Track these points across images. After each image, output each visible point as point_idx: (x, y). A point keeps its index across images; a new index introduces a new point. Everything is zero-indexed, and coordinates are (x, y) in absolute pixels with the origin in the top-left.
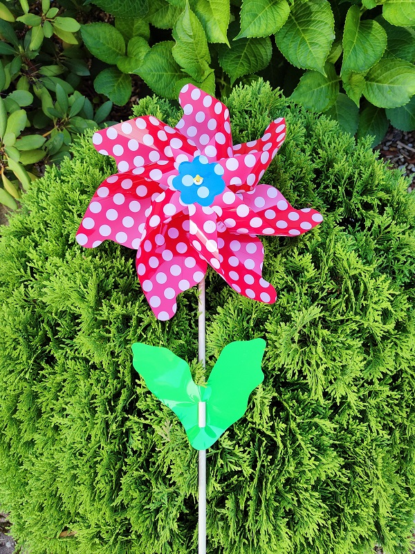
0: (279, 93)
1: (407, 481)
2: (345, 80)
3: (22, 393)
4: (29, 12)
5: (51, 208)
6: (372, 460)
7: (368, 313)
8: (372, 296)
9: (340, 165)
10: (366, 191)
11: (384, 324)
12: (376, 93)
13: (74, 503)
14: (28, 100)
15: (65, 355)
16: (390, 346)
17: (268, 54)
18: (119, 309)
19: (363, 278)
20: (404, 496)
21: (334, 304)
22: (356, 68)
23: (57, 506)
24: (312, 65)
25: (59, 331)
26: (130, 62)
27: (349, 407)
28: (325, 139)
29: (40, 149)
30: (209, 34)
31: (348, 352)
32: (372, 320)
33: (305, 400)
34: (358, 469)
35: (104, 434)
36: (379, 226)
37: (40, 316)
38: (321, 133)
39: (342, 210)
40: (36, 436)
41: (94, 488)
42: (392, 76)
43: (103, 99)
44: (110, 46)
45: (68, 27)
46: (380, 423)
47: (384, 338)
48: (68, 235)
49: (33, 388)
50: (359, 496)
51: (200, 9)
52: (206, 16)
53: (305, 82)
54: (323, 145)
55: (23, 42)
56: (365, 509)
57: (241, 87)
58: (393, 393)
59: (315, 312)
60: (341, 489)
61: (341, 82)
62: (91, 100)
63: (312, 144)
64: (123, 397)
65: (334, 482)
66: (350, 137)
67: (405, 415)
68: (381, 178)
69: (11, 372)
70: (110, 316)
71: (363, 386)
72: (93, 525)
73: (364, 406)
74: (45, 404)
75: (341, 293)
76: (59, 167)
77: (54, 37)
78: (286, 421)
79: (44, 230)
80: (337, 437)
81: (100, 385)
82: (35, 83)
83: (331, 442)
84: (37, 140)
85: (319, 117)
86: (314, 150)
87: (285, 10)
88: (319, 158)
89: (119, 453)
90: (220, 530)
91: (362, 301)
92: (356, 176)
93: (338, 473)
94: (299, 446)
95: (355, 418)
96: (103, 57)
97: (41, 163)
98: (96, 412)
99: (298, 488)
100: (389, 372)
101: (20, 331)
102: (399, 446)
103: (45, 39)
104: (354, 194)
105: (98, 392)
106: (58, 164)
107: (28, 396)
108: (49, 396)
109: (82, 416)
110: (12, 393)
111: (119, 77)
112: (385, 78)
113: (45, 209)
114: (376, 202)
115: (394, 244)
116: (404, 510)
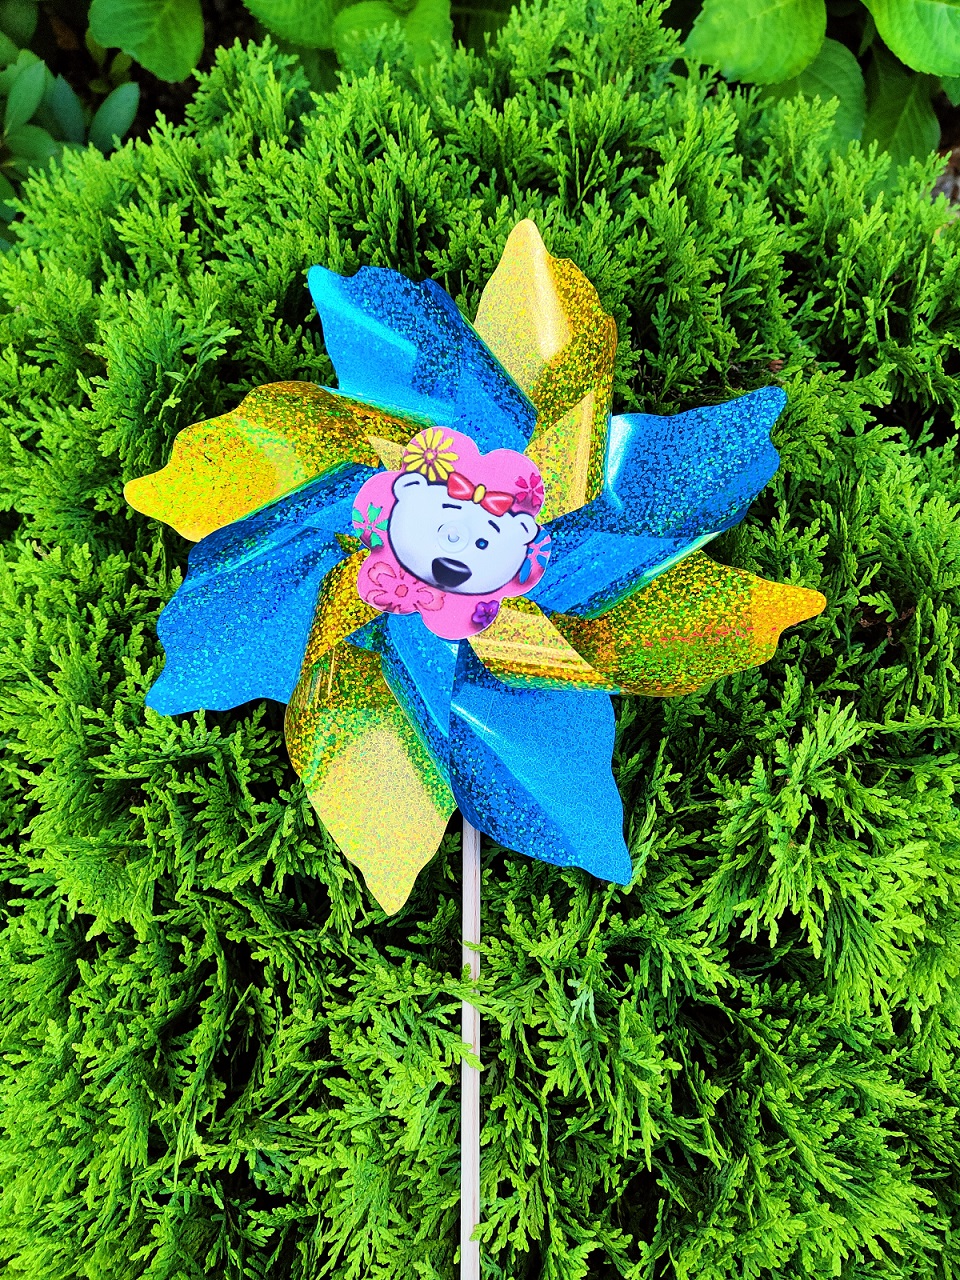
10: (947, 317)
38: (792, 134)
62: (80, 89)
66: (879, 153)
86: (774, 196)
88: (793, 222)
104: (920, 327)
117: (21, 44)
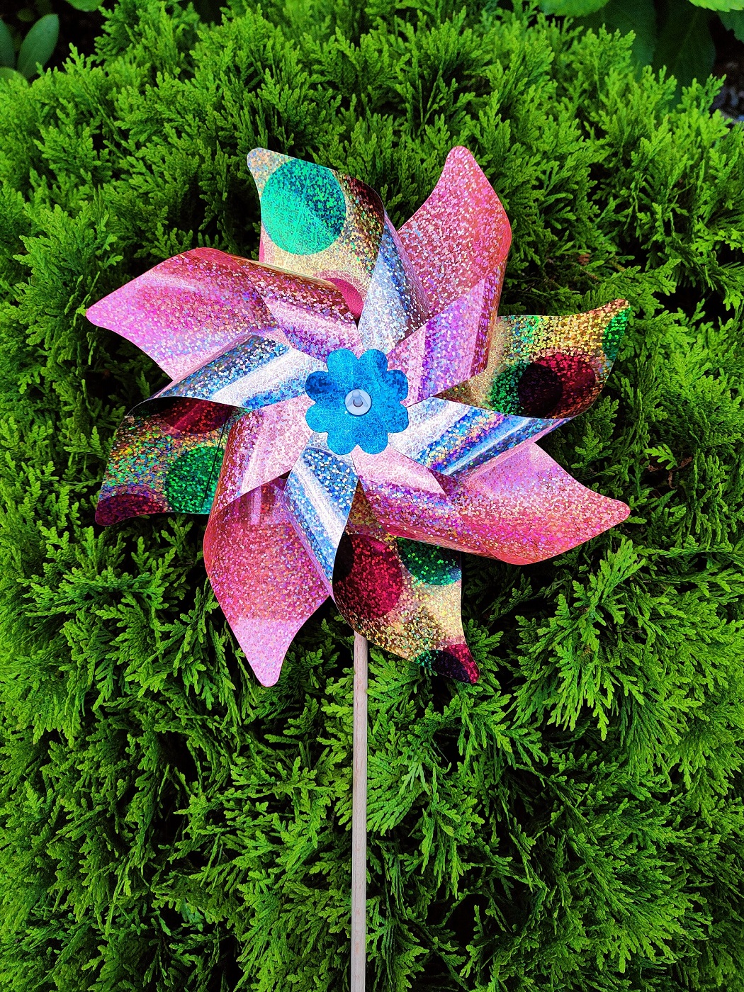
10: (720, 216)
38: (596, 63)
54: (602, 97)
63: (576, 96)
86: (581, 114)
94: (592, 880)
104: (699, 226)
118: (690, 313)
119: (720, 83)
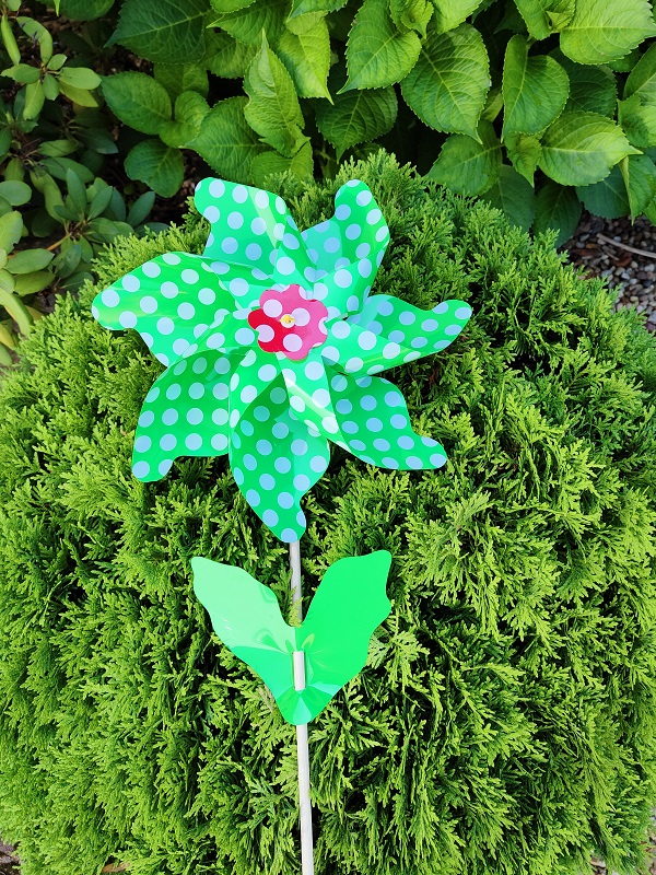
0: (409, 171)
1: (635, 755)
2: (509, 146)
3: (34, 649)
4: (20, 62)
5: (68, 360)
6: (580, 725)
7: (560, 499)
8: (564, 473)
9: (508, 276)
10: (548, 314)
11: (586, 514)
12: (558, 165)
13: (123, 817)
14: (23, 195)
15: (100, 587)
16: (596, 546)
17: (392, 111)
18: (181, 509)
19: (550, 445)
20: (632, 778)
21: (509, 488)
22: (525, 129)
23: (95, 826)
24: (459, 127)
25: (89, 550)
26: (179, 131)
27: (541, 644)
28: (484, 237)
29: (45, 270)
30: (300, 85)
31: (533, 558)
32: (566, 508)
33: (472, 636)
34: (559, 739)
35: (167, 706)
36: (571, 367)
37: (58, 528)
38: (477, 228)
39: (514, 343)
40: (59, 716)
41: (154, 790)
42: (580, 138)
43: (140, 189)
44: (148, 107)
45: (83, 83)
46: (588, 666)
47: (586, 536)
48: (96, 401)
49: (52, 640)
50: (564, 782)
51: (285, 47)
52: (293, 57)
53: (449, 151)
54: (481, 246)
55: (13, 108)
56: (574, 801)
57: (353, 163)
58: (605, 620)
59: (481, 501)
60: (536, 772)
61: (504, 149)
62: (120, 190)
63: (465, 244)
64: (194, 646)
65: (524, 761)
66: (523, 233)
67: (625, 653)
68: (570, 293)
69: (15, 617)
70: (169, 521)
71: (559, 610)
72: (155, 851)
73: (564, 642)
74: (71, 664)
75: (517, 471)
76: (77, 298)
77: (62, 99)
78: (445, 669)
79: (57, 395)
80: (524, 692)
81: (157, 629)
82: (32, 168)
83: (516, 699)
84: (40, 257)
85: (473, 204)
86: (469, 255)
87: (413, 47)
88: (477, 266)
89: (191, 734)
90: (353, 847)
91: (551, 481)
92: (533, 291)
93: (530, 747)
94: (467, 707)
95: (550, 660)
96: (139, 125)
97: (48, 292)
98: (152, 672)
99: (468, 773)
100: (597, 588)
101: (28, 551)
102: (620, 701)
103: (47, 102)
104: (531, 319)
105: (154, 642)
106: (75, 292)
107: (44, 653)
108: (78, 651)
109: (131, 678)
110: (19, 650)
111: (163, 153)
112: (570, 141)
113: (58, 362)
114: (565, 330)
115: (595, 392)
116: (633, 801)
117: (97, 174)
118: (533, 369)
119: (556, 234)
